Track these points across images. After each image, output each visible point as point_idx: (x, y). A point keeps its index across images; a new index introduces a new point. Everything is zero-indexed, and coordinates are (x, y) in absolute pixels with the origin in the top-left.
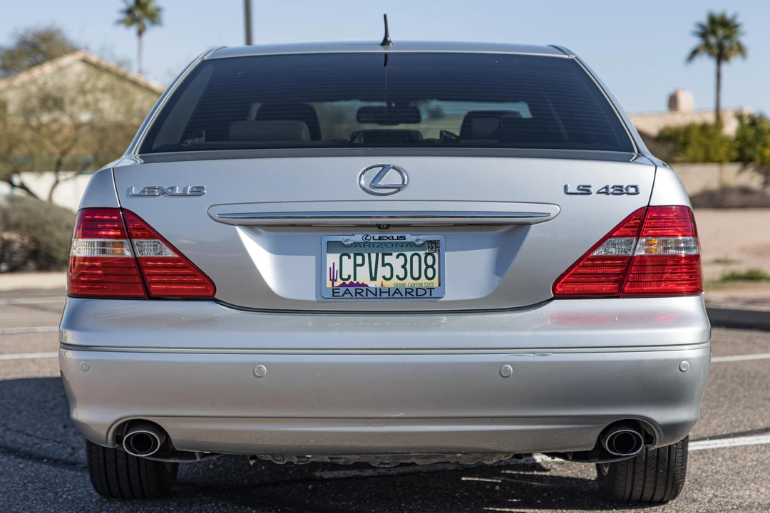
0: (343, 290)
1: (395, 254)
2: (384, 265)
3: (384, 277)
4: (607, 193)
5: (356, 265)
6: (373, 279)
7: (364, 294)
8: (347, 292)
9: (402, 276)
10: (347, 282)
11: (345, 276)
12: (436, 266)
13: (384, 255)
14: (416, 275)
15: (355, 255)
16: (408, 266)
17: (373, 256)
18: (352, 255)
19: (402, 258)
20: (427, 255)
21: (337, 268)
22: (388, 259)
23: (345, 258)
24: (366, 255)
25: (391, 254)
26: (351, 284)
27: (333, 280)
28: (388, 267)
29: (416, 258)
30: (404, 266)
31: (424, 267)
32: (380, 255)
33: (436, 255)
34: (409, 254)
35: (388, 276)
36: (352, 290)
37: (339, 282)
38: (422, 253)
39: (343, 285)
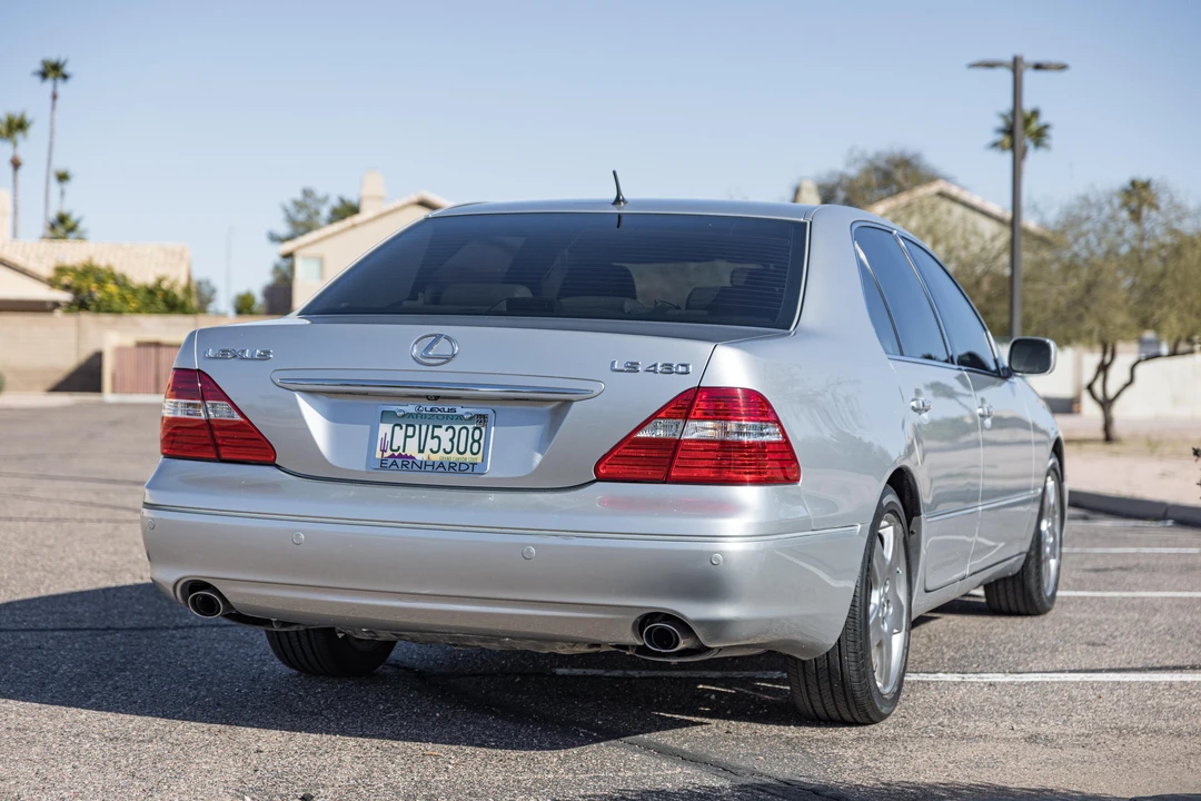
0: (391, 460)
1: (445, 427)
2: (433, 438)
3: (431, 450)
4: (655, 371)
5: (406, 436)
6: (421, 451)
7: (410, 466)
8: (395, 463)
9: (448, 450)
10: (396, 454)
11: (395, 447)
12: (482, 441)
13: (434, 427)
14: (462, 449)
15: (408, 426)
16: (455, 440)
17: (424, 428)
18: (404, 426)
19: (451, 431)
20: (475, 429)
21: (389, 438)
22: (438, 432)
23: (397, 428)
24: (417, 427)
25: (440, 427)
26: (400, 456)
27: (383, 451)
28: (436, 440)
29: (464, 432)
30: (451, 440)
31: (470, 441)
32: (431, 427)
33: (483, 429)
34: (457, 428)
35: (435, 449)
36: (399, 461)
37: (389, 453)
38: (470, 427)
39: (392, 456)
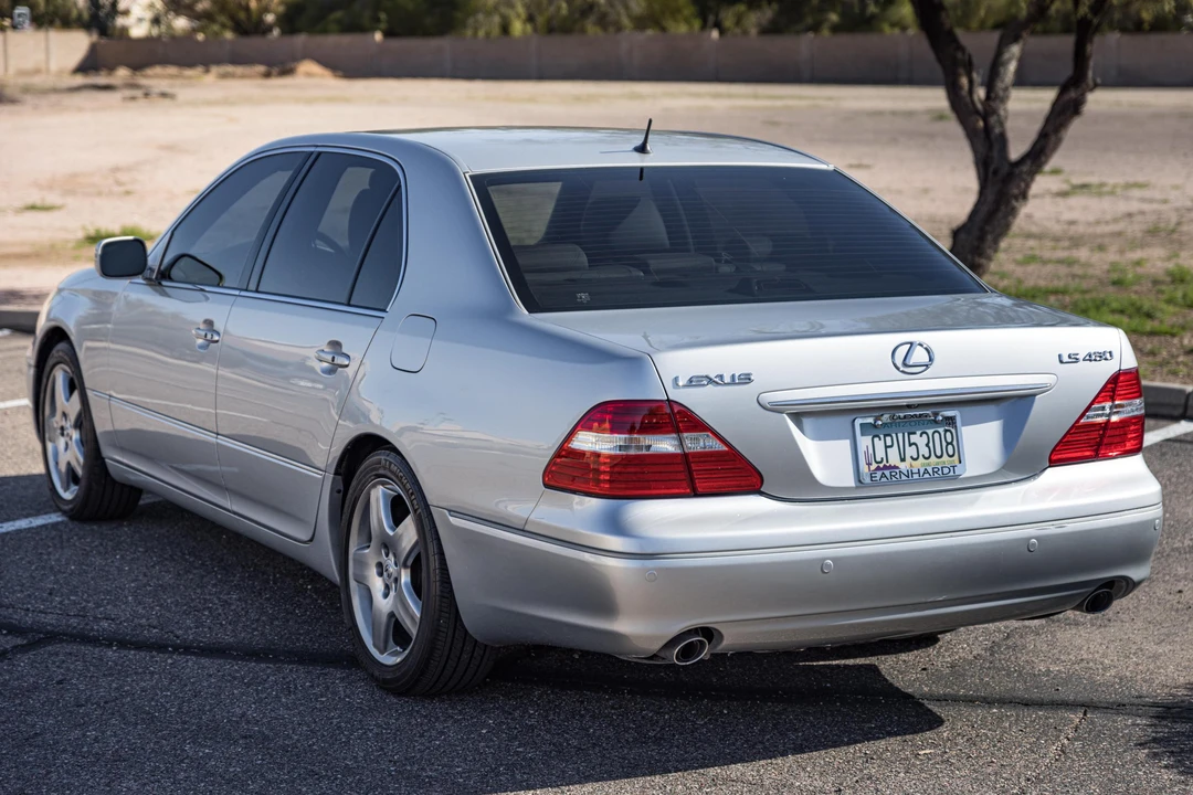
0: (879, 474)
1: (919, 433)
2: (910, 445)
3: (912, 457)
4: (1090, 360)
5: (886, 447)
6: (903, 460)
7: (898, 476)
8: (883, 475)
9: (927, 455)
10: (881, 465)
11: (879, 459)
12: (955, 443)
13: (909, 434)
14: (939, 453)
15: (885, 436)
16: (931, 445)
17: (900, 436)
18: (882, 436)
19: (924, 435)
20: (946, 431)
21: (871, 451)
22: (914, 438)
23: (876, 439)
24: (894, 435)
25: (915, 433)
26: (885, 467)
27: (869, 464)
28: (914, 446)
29: (936, 435)
30: (927, 445)
31: (944, 444)
32: (906, 434)
33: (953, 431)
34: (930, 432)
35: (915, 456)
36: (887, 473)
37: (874, 466)
38: (941, 430)
39: (878, 469)
